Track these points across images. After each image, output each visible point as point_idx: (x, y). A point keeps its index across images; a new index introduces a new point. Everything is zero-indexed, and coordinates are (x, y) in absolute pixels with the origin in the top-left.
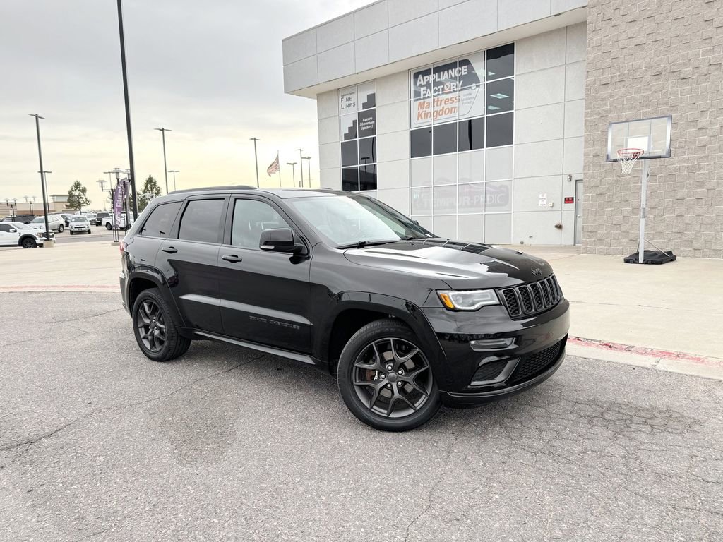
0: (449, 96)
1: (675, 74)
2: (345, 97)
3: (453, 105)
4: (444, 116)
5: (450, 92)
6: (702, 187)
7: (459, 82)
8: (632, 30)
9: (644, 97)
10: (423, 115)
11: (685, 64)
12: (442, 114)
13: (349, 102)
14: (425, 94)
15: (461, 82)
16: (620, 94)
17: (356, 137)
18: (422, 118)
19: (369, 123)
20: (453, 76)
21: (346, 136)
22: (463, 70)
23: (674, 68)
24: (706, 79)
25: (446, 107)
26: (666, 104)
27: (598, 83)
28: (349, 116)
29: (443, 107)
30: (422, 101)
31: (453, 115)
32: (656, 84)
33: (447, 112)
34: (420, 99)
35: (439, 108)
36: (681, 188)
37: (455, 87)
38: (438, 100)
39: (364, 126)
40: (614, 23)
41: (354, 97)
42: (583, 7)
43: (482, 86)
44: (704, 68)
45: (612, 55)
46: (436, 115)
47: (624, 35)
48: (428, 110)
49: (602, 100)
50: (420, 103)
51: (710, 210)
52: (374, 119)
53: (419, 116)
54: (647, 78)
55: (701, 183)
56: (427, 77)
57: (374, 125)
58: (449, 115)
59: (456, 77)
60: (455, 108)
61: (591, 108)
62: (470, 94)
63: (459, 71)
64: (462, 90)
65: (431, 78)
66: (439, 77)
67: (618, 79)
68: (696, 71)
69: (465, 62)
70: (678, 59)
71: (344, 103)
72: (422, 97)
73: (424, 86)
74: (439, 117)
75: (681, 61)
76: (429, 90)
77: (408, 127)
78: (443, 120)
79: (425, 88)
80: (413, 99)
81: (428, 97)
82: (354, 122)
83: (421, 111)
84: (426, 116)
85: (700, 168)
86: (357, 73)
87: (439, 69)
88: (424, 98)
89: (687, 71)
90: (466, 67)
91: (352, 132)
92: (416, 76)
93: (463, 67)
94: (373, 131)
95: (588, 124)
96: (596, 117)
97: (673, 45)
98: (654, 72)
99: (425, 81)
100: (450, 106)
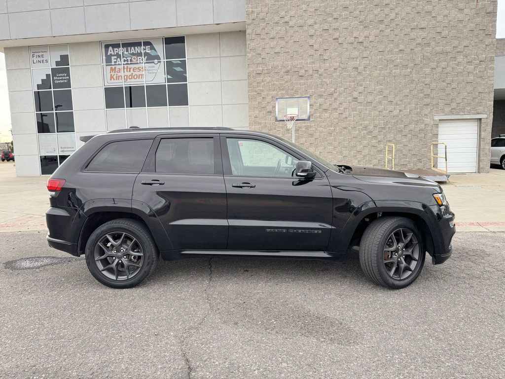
0: (137, 66)
1: (296, 73)
2: (37, 54)
3: (141, 73)
4: (133, 80)
5: (137, 63)
6: (312, 137)
7: (144, 57)
8: (273, 44)
9: (281, 84)
10: (115, 77)
11: (301, 68)
12: (132, 78)
13: (41, 59)
14: (116, 62)
15: (146, 57)
16: (268, 81)
17: (50, 88)
18: (114, 79)
19: (64, 78)
20: (139, 52)
21: (39, 87)
22: (147, 49)
23: (296, 69)
24: (312, 77)
25: (134, 73)
26: (293, 89)
27: (255, 72)
28: (42, 70)
29: (132, 74)
30: (113, 67)
31: (140, 80)
32: (287, 78)
33: (135, 77)
34: (112, 65)
35: (129, 74)
36: (302, 137)
37: (141, 60)
38: (127, 68)
39: (58, 80)
40: (262, 37)
41: (47, 56)
42: (234, 23)
43: (162, 63)
44: (311, 72)
45: (262, 57)
46: (126, 78)
47: (268, 46)
48: (119, 74)
49: (258, 83)
50: (111, 68)
51: (317, 149)
52: (68, 75)
53: (112, 77)
54: (282, 73)
55: (312, 135)
56: (117, 49)
57: (69, 80)
58: (137, 80)
59: (141, 53)
60: (142, 75)
61: (251, 87)
62: (154, 67)
63: (144, 49)
64: (147, 63)
65: (121, 51)
66: (127, 51)
67: (266, 71)
68: (307, 72)
69: (147, 43)
70: (297, 65)
71: (35, 59)
72: (113, 63)
73: (114, 55)
74: (129, 80)
75: (299, 66)
76: (119, 59)
77: (101, 84)
78: (133, 83)
79: (116, 57)
80: (105, 64)
81: (119, 64)
82: (48, 76)
83: (113, 74)
84: (118, 78)
85: (311, 127)
86: (54, 37)
87: (127, 45)
88: (115, 65)
89: (302, 72)
90: (149, 47)
91: (45, 83)
92: (107, 47)
93: (147, 47)
94: (68, 84)
95: (250, 97)
96: (255, 93)
97: (295, 56)
98: (286, 70)
99: (115, 52)
100: (138, 73)
